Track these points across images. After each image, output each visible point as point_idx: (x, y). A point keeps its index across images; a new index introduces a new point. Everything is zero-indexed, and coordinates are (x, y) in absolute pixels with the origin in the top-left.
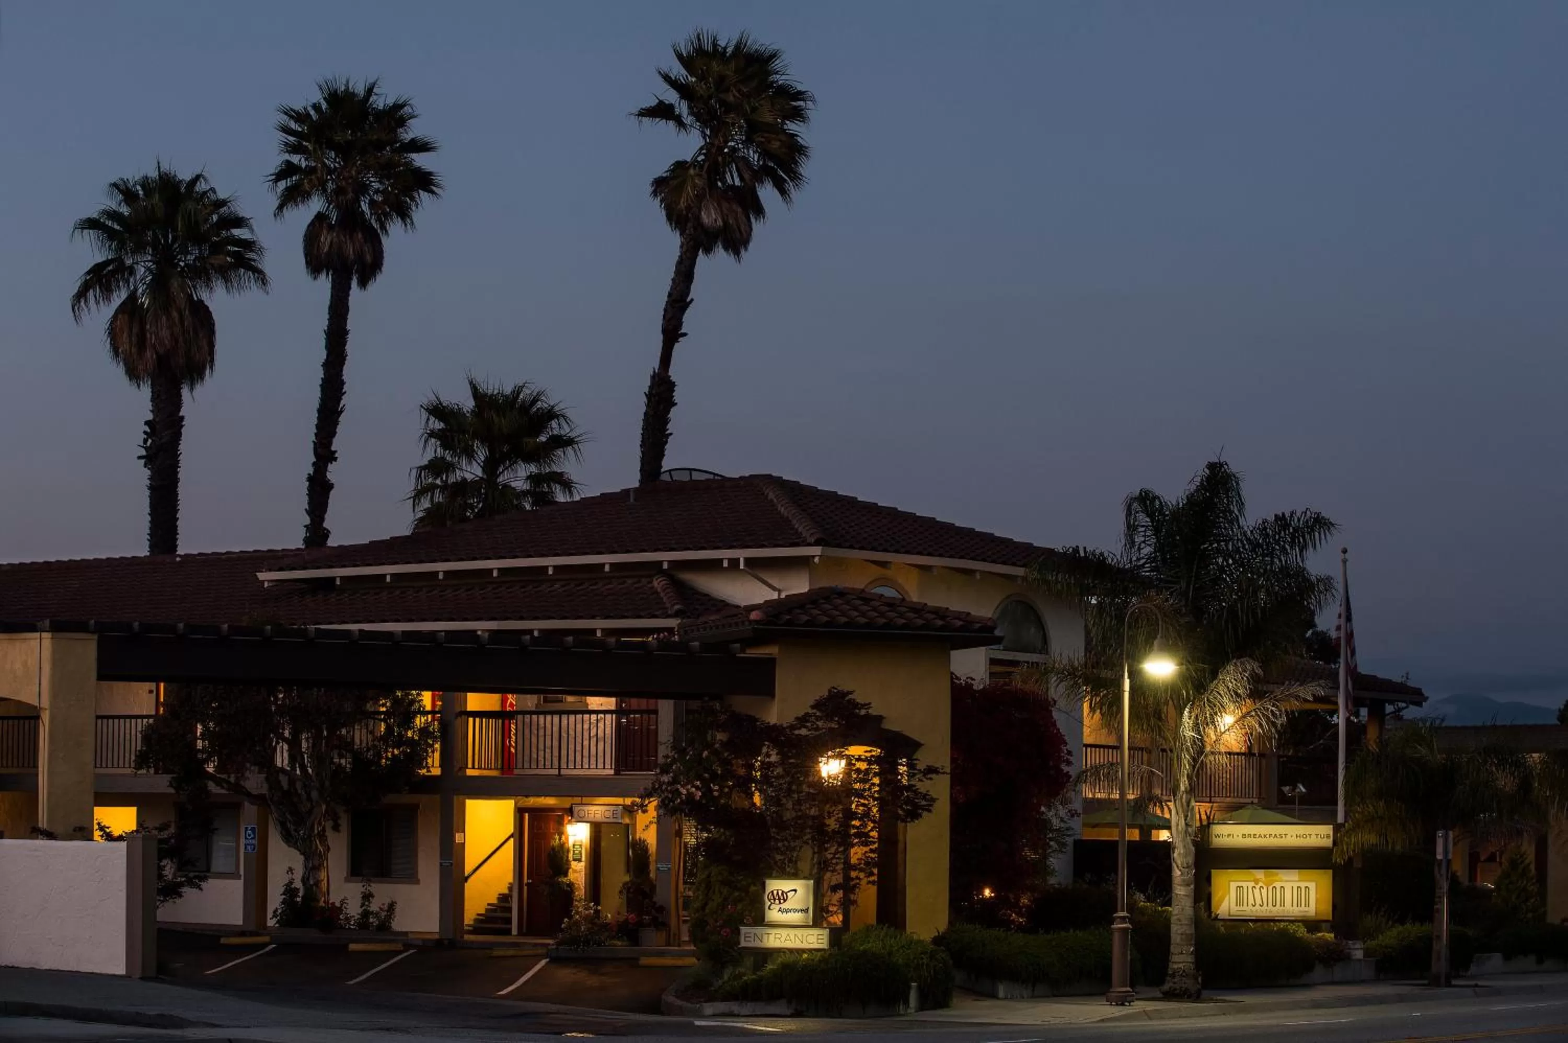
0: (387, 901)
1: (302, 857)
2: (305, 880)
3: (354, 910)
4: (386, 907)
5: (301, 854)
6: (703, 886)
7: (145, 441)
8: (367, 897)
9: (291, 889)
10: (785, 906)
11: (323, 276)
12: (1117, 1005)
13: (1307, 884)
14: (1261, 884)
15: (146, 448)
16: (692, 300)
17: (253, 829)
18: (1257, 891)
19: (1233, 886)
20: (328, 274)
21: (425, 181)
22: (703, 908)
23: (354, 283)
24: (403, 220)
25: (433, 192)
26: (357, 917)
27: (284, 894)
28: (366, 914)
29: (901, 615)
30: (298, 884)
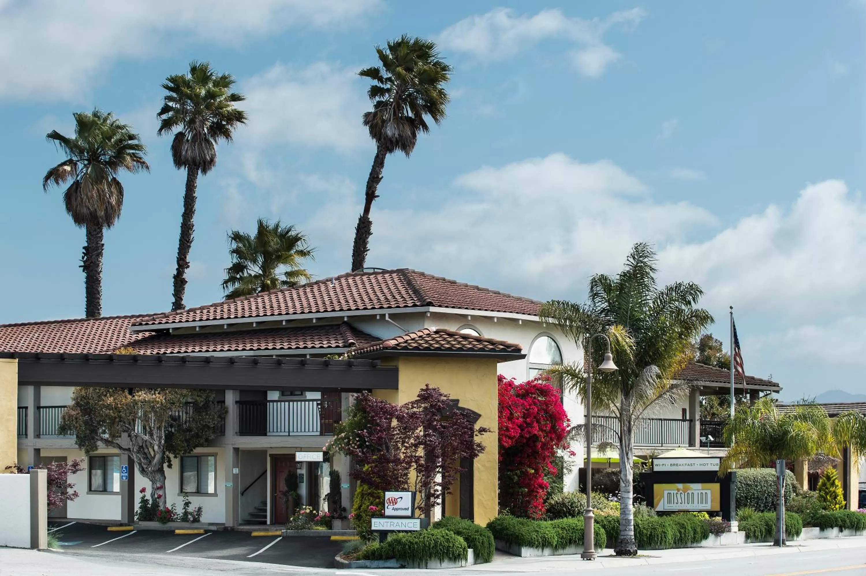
0: (197, 506)
1: (151, 482)
2: (152, 495)
3: (179, 511)
4: (197, 509)
5: (151, 481)
6: (360, 496)
7: (83, 258)
8: (187, 504)
9: (144, 500)
10: (396, 506)
11: (183, 168)
12: (587, 560)
13: (706, 491)
14: (681, 491)
15: (84, 262)
16: (382, 177)
17: (126, 468)
18: (679, 496)
19: (666, 493)
20: (185, 167)
21: (239, 116)
22: (359, 508)
23: (200, 172)
24: (227, 138)
25: (242, 122)
26: (181, 515)
27: (140, 503)
28: (186, 513)
29: (470, 343)
30: (148, 497)
